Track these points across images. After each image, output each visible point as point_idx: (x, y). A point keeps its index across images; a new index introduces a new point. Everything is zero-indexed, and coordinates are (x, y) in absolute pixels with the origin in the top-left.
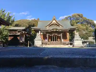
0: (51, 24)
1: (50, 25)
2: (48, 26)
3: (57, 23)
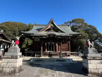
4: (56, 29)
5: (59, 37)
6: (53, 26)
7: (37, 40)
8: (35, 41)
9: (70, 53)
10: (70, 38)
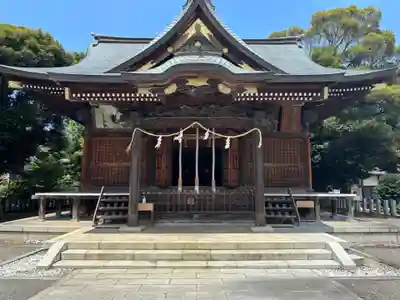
6: (205, 31)
7: (111, 125)
8: (99, 125)
9: (314, 199)
10: (326, 96)
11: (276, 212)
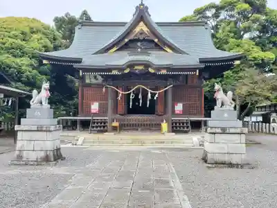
0: (126, 40)
1: (123, 43)
2: (115, 49)
3: (152, 37)
4: (156, 40)
5: (164, 72)
8: (88, 81)
10: (197, 74)
11: (176, 127)
